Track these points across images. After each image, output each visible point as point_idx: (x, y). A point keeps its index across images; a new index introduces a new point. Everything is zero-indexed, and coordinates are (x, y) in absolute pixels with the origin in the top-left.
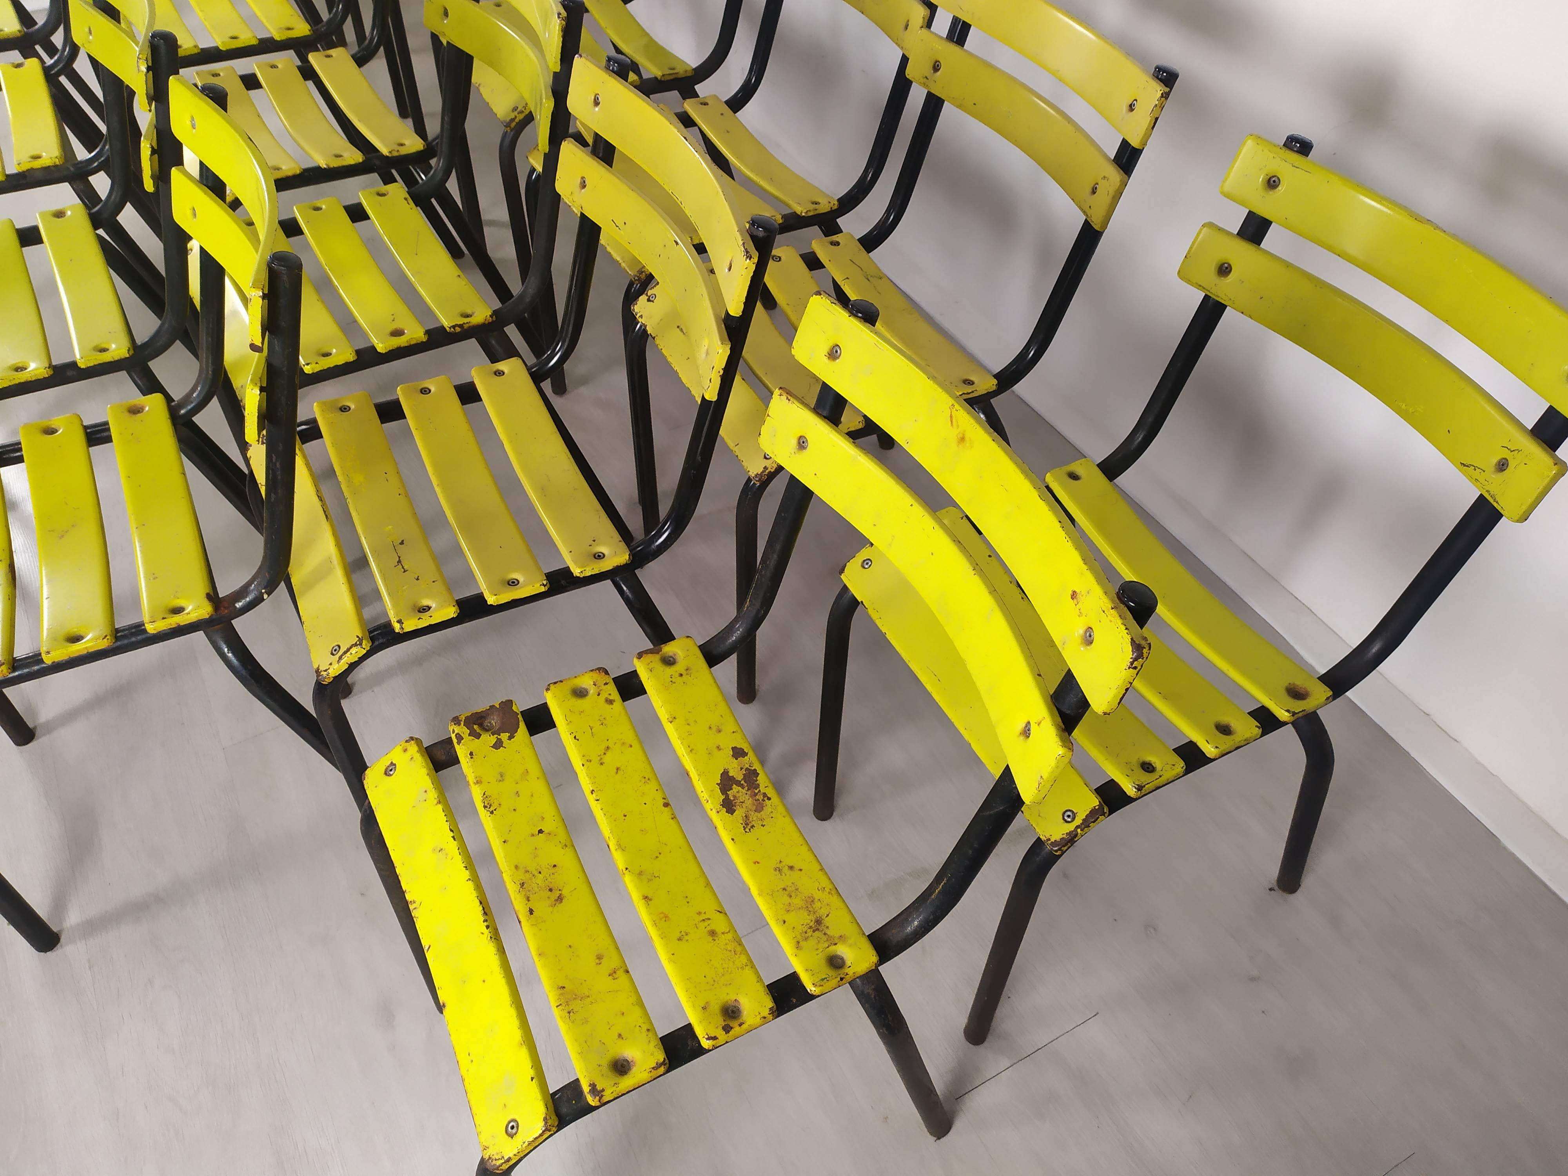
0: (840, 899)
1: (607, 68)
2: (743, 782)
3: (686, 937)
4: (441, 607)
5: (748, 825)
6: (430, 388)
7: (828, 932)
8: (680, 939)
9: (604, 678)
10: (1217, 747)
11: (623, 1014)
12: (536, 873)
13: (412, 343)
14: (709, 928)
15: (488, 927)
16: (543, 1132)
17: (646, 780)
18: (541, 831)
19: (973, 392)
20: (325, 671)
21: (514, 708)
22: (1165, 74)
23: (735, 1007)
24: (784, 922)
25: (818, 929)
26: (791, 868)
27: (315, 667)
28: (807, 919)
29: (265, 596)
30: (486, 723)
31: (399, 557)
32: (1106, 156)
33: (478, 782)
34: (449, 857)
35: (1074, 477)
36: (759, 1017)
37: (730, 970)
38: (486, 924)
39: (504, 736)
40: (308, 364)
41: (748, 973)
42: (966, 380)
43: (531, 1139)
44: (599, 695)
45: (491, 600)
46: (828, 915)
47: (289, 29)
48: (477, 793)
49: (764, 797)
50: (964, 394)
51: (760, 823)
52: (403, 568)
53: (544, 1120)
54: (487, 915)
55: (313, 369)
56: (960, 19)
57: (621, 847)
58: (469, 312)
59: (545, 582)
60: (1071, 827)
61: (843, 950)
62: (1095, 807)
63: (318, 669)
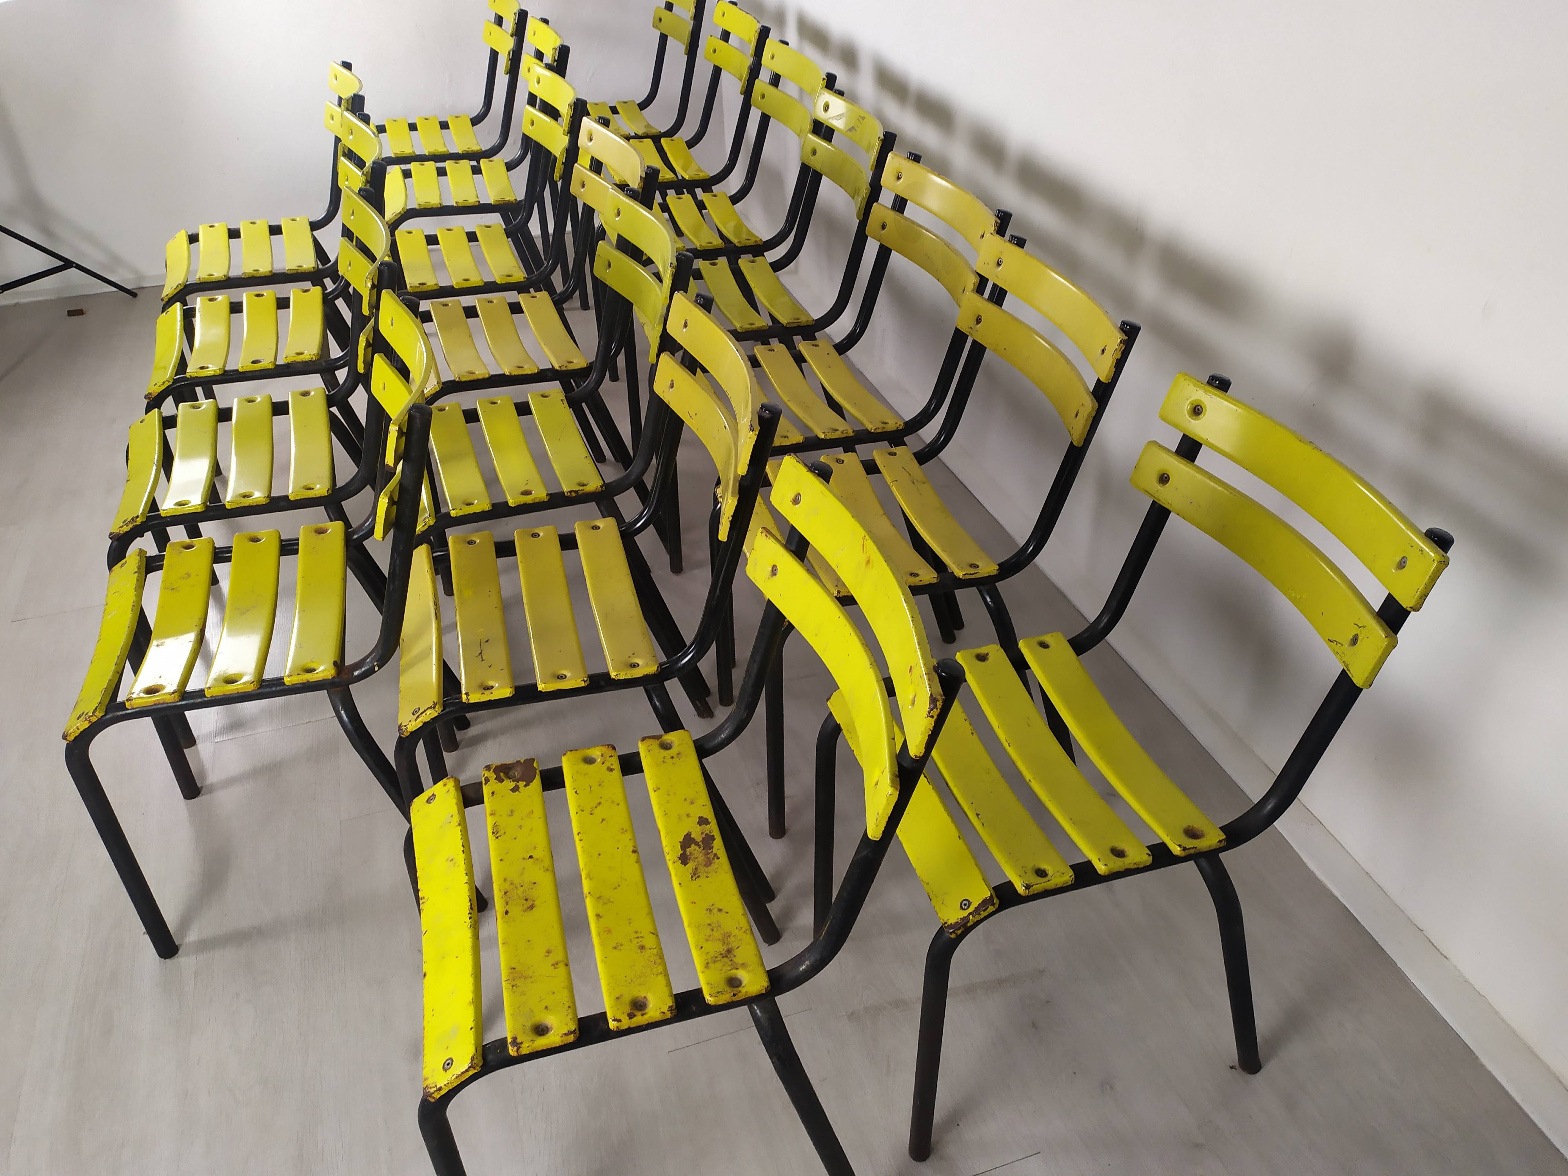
0: (752, 937)
1: (696, 301)
2: (700, 843)
3: (620, 947)
4: (501, 687)
5: (695, 875)
6: (539, 533)
7: (734, 959)
8: (615, 948)
9: (610, 752)
10: (1106, 865)
11: (554, 993)
12: (519, 886)
13: (536, 501)
14: (640, 944)
15: (470, 918)
16: (469, 1067)
17: (624, 831)
18: (531, 857)
19: (975, 573)
20: (405, 726)
21: (535, 765)
22: (1128, 327)
23: (644, 1002)
24: (702, 948)
25: (727, 956)
26: (720, 910)
27: (399, 723)
28: (721, 948)
29: (376, 669)
30: (511, 773)
31: (482, 651)
32: (1087, 389)
33: (492, 814)
34: (456, 865)
35: (1044, 645)
36: (659, 1012)
37: (646, 975)
38: (470, 915)
39: (522, 784)
40: (453, 510)
41: (661, 980)
42: (973, 564)
43: (459, 1073)
44: (603, 764)
45: (541, 687)
46: (738, 948)
47: (509, 276)
48: (490, 821)
49: (714, 856)
50: (966, 574)
51: (705, 875)
52: (482, 658)
53: (471, 1058)
54: (472, 910)
55: (457, 513)
56: (998, 286)
57: (589, 876)
58: (585, 482)
59: (585, 679)
60: (965, 913)
61: (742, 975)
62: (986, 898)
63: (401, 724)
